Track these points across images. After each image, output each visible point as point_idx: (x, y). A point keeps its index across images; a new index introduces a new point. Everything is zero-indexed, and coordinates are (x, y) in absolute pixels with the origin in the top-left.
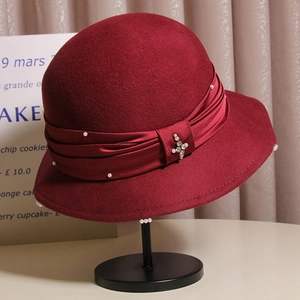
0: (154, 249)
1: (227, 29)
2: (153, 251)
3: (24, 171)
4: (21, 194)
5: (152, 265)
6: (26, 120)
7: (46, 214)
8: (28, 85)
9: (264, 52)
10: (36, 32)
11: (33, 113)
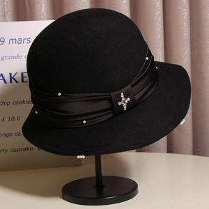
0: (104, 174)
1: (159, 18)
2: (103, 175)
3: (16, 119)
4: (14, 135)
6: (17, 82)
7: (31, 149)
8: (19, 57)
9: (185, 34)
10: (25, 19)
11: (23, 77)
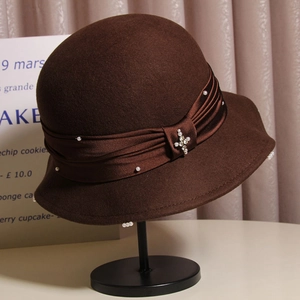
0: (151, 252)
1: (228, 28)
2: (149, 254)
3: (26, 174)
4: (23, 196)
5: (148, 269)
6: (26, 122)
7: (48, 217)
8: (28, 87)
9: (265, 50)
10: (37, 35)
11: (34, 115)
